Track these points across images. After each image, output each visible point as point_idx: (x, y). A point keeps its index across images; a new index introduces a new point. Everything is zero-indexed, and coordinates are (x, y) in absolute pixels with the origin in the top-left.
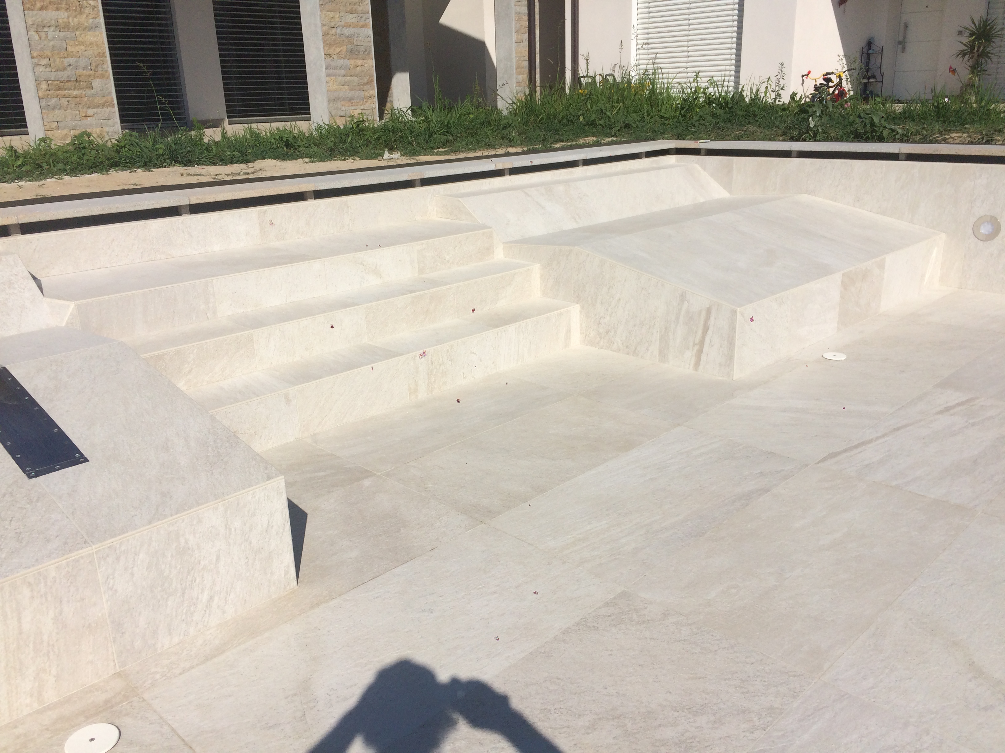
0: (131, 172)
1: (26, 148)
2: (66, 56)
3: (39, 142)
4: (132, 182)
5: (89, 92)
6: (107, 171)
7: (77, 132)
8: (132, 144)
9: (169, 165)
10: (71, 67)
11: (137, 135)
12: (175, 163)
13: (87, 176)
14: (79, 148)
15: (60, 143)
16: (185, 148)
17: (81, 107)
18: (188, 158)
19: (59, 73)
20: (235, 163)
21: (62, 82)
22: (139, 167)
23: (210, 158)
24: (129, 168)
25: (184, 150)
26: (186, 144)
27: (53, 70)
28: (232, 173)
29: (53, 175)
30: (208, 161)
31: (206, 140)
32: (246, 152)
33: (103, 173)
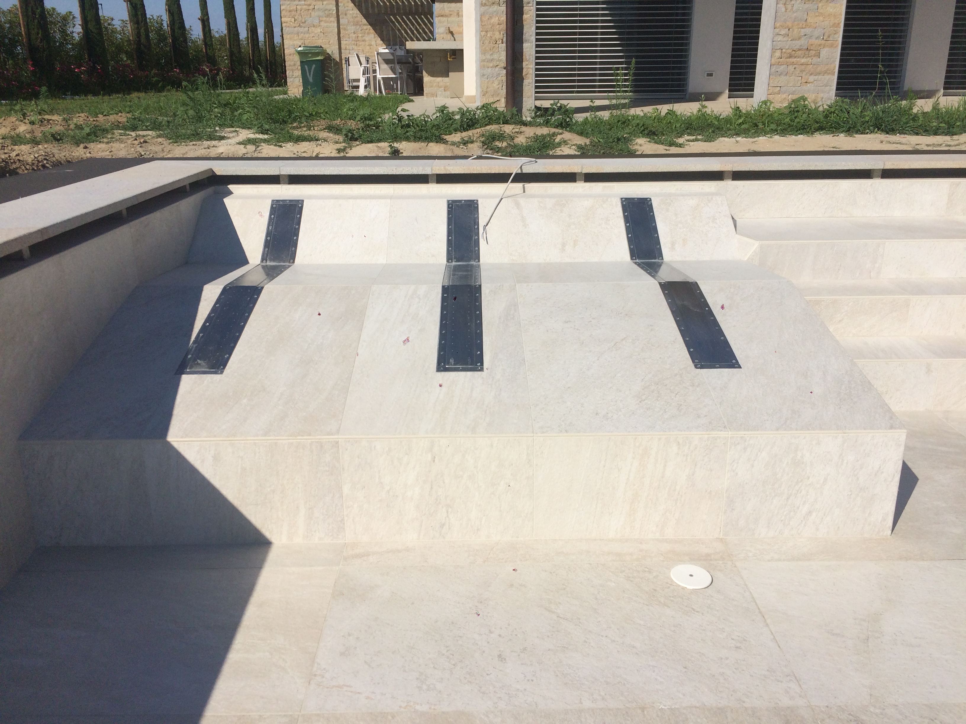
0: (834, 136)
1: (749, 109)
2: (804, 26)
3: (761, 104)
4: (832, 145)
5: (815, 60)
6: (812, 134)
7: (795, 97)
8: (841, 110)
9: (872, 132)
10: (806, 36)
11: (849, 102)
12: (878, 130)
13: (793, 136)
14: (793, 111)
15: (778, 105)
16: (892, 117)
17: (804, 73)
18: (892, 127)
19: (794, 42)
20: (939, 135)
21: (795, 51)
22: (842, 132)
23: (914, 128)
24: (833, 133)
25: (891, 119)
26: (893, 113)
27: (790, 40)
28: (933, 144)
29: (765, 133)
30: (911, 130)
31: (915, 110)
32: (954, 125)
33: (809, 135)
